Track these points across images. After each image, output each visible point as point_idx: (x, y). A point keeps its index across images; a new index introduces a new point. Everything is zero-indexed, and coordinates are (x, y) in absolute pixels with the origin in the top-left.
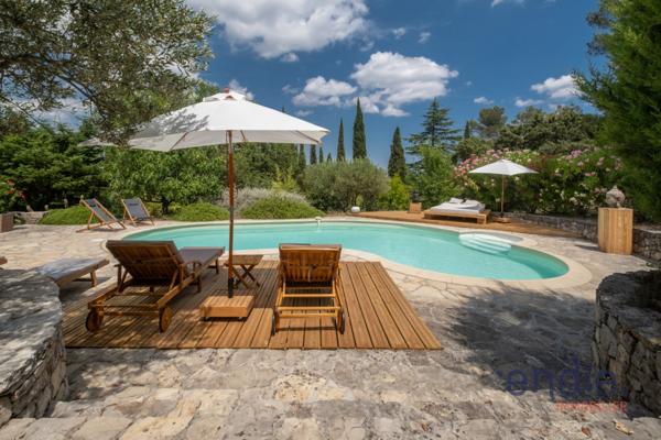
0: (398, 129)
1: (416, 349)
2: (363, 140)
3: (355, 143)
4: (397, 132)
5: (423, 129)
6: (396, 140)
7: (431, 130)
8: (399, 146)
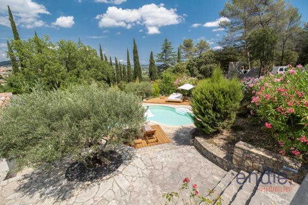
0: (152, 53)
1: (168, 142)
2: (138, 58)
3: (134, 59)
4: (152, 54)
5: (162, 51)
6: (151, 57)
7: (165, 51)
8: (153, 60)
